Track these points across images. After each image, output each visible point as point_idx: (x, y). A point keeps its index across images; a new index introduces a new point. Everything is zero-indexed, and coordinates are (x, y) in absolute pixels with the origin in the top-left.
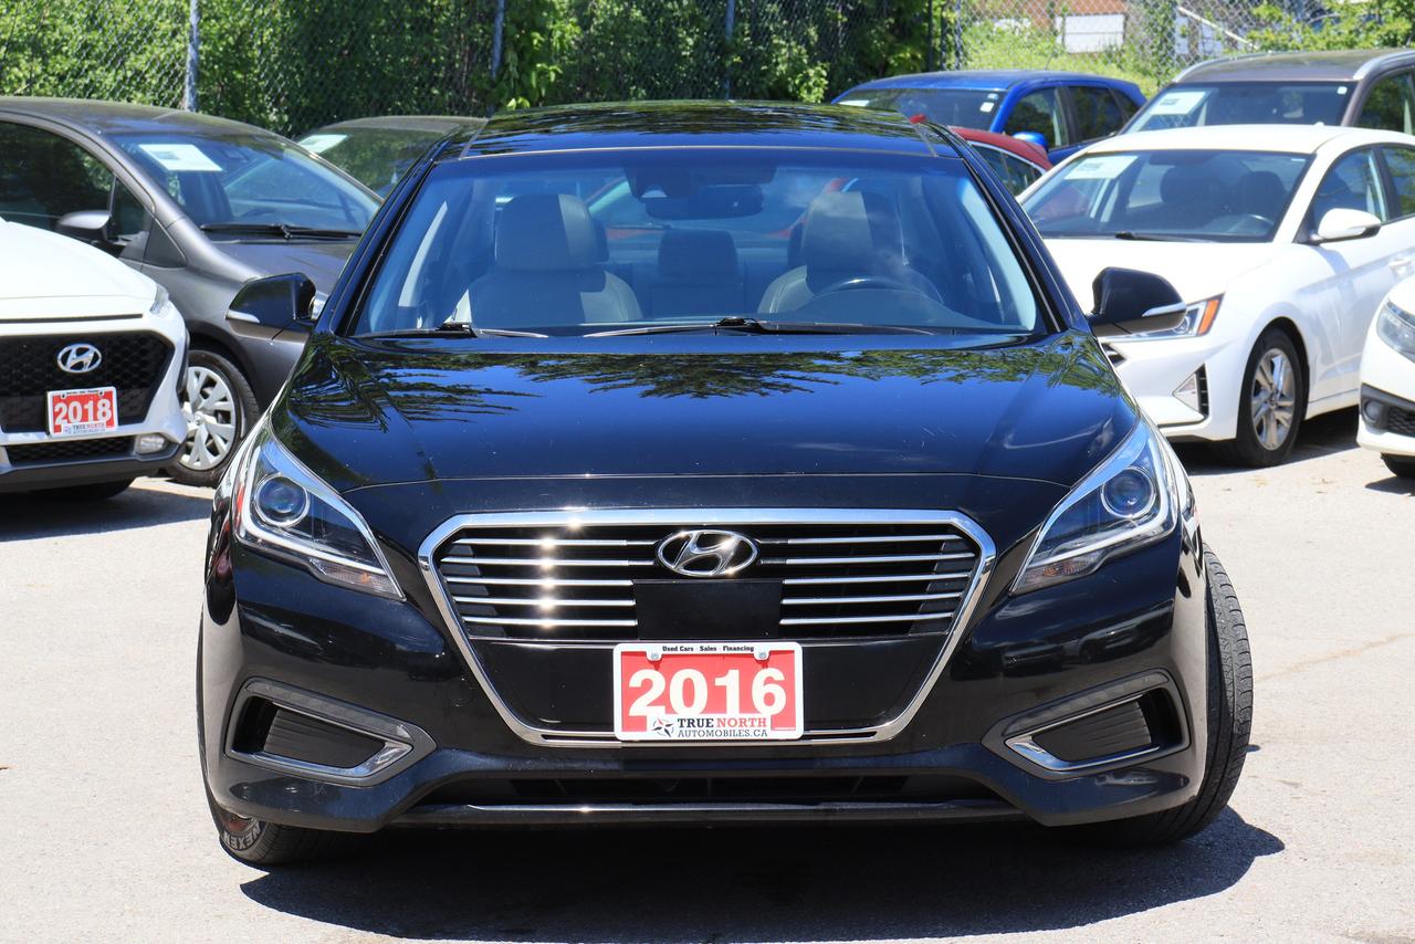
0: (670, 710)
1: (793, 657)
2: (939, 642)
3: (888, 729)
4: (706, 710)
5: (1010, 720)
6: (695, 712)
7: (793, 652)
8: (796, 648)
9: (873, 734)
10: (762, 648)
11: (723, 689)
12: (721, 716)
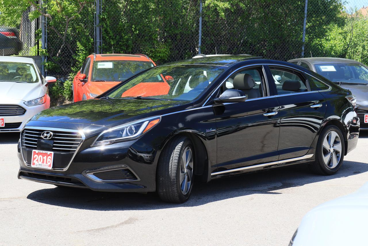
0: (38, 162)
1: (52, 155)
2: (73, 154)
3: (65, 169)
4: (42, 163)
5: (86, 170)
6: (40, 163)
7: (52, 154)
8: (53, 153)
9: (63, 170)
10: (49, 152)
11: (44, 159)
12: (43, 164)
